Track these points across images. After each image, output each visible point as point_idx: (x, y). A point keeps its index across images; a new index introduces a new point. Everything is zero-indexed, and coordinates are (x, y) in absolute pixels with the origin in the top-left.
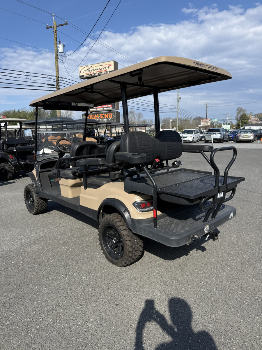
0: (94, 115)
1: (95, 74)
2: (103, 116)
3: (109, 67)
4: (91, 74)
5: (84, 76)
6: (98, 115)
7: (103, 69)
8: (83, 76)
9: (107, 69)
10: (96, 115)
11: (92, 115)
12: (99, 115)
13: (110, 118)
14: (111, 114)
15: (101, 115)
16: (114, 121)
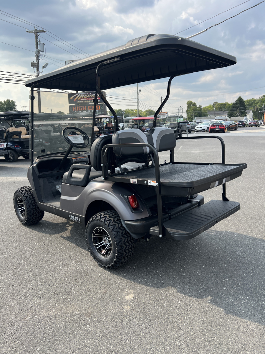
0: (81, 107)
2: (91, 108)
6: (85, 107)
10: (83, 107)
11: (79, 107)
12: (87, 107)
13: (97, 110)
14: (99, 106)
15: (89, 107)
16: (101, 113)
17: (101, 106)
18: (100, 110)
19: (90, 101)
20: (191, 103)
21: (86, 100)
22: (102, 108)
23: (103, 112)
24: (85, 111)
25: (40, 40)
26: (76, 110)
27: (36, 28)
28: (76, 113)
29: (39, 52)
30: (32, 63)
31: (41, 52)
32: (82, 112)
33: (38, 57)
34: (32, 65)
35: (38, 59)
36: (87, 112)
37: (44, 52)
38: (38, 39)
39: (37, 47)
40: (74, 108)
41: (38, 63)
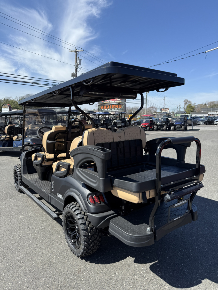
0: (107, 106)
12: (111, 106)
15: (113, 106)
16: (122, 110)
17: (122, 105)
18: (122, 108)
19: (114, 102)
20: (187, 101)
21: (111, 101)
22: (123, 107)
23: (124, 109)
24: (110, 109)
25: (78, 57)
26: (103, 108)
27: (76, 49)
28: (103, 110)
29: (78, 65)
30: (72, 74)
31: (79, 66)
32: (107, 109)
33: (76, 69)
34: (72, 75)
35: (76, 71)
36: (111, 109)
37: (81, 66)
38: (78, 56)
39: (76, 62)
40: (102, 106)
41: (76, 74)
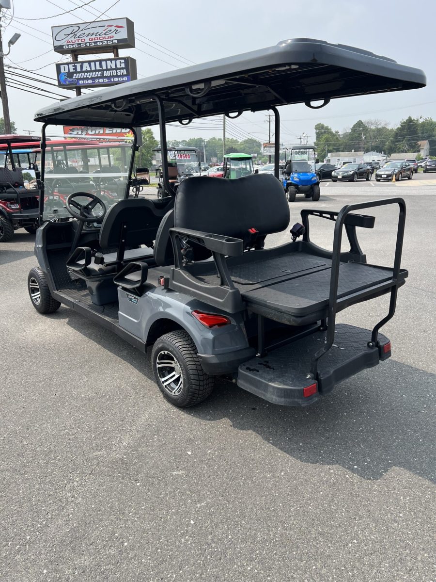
1: (88, 45)
3: (116, 32)
4: (78, 44)
5: (64, 48)
7: (105, 34)
8: (62, 47)
9: (113, 34)
20: (323, 127)
